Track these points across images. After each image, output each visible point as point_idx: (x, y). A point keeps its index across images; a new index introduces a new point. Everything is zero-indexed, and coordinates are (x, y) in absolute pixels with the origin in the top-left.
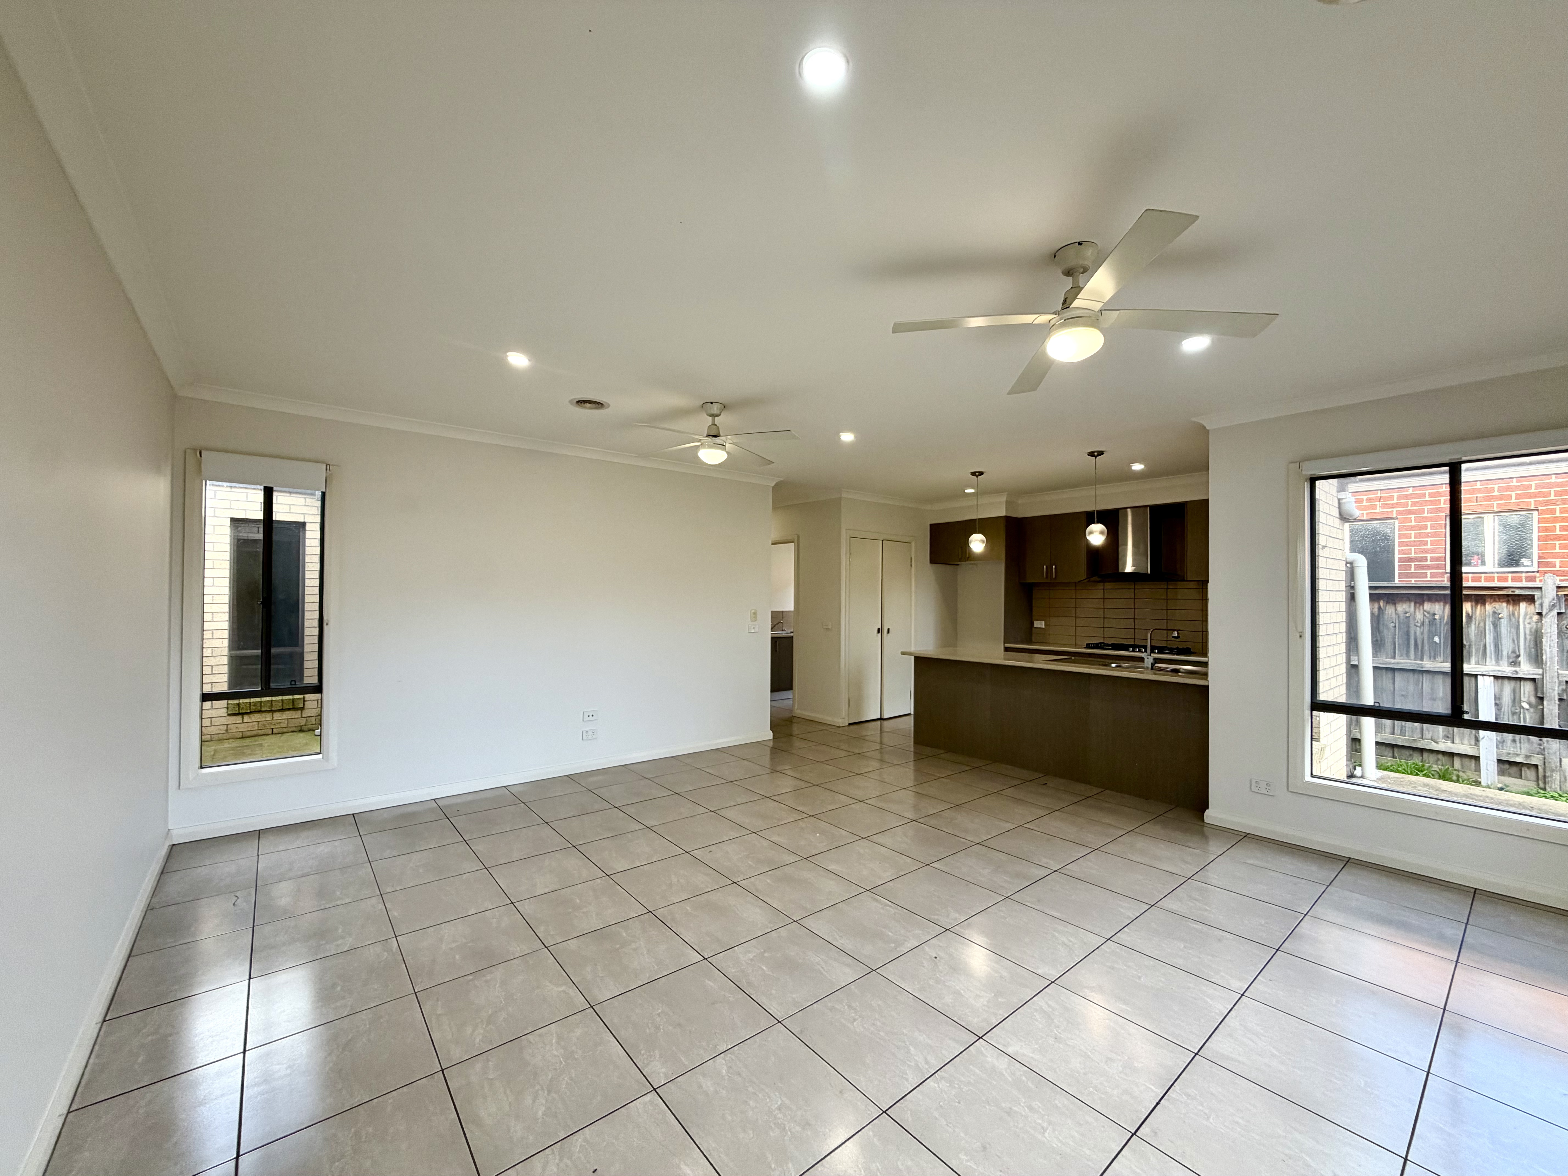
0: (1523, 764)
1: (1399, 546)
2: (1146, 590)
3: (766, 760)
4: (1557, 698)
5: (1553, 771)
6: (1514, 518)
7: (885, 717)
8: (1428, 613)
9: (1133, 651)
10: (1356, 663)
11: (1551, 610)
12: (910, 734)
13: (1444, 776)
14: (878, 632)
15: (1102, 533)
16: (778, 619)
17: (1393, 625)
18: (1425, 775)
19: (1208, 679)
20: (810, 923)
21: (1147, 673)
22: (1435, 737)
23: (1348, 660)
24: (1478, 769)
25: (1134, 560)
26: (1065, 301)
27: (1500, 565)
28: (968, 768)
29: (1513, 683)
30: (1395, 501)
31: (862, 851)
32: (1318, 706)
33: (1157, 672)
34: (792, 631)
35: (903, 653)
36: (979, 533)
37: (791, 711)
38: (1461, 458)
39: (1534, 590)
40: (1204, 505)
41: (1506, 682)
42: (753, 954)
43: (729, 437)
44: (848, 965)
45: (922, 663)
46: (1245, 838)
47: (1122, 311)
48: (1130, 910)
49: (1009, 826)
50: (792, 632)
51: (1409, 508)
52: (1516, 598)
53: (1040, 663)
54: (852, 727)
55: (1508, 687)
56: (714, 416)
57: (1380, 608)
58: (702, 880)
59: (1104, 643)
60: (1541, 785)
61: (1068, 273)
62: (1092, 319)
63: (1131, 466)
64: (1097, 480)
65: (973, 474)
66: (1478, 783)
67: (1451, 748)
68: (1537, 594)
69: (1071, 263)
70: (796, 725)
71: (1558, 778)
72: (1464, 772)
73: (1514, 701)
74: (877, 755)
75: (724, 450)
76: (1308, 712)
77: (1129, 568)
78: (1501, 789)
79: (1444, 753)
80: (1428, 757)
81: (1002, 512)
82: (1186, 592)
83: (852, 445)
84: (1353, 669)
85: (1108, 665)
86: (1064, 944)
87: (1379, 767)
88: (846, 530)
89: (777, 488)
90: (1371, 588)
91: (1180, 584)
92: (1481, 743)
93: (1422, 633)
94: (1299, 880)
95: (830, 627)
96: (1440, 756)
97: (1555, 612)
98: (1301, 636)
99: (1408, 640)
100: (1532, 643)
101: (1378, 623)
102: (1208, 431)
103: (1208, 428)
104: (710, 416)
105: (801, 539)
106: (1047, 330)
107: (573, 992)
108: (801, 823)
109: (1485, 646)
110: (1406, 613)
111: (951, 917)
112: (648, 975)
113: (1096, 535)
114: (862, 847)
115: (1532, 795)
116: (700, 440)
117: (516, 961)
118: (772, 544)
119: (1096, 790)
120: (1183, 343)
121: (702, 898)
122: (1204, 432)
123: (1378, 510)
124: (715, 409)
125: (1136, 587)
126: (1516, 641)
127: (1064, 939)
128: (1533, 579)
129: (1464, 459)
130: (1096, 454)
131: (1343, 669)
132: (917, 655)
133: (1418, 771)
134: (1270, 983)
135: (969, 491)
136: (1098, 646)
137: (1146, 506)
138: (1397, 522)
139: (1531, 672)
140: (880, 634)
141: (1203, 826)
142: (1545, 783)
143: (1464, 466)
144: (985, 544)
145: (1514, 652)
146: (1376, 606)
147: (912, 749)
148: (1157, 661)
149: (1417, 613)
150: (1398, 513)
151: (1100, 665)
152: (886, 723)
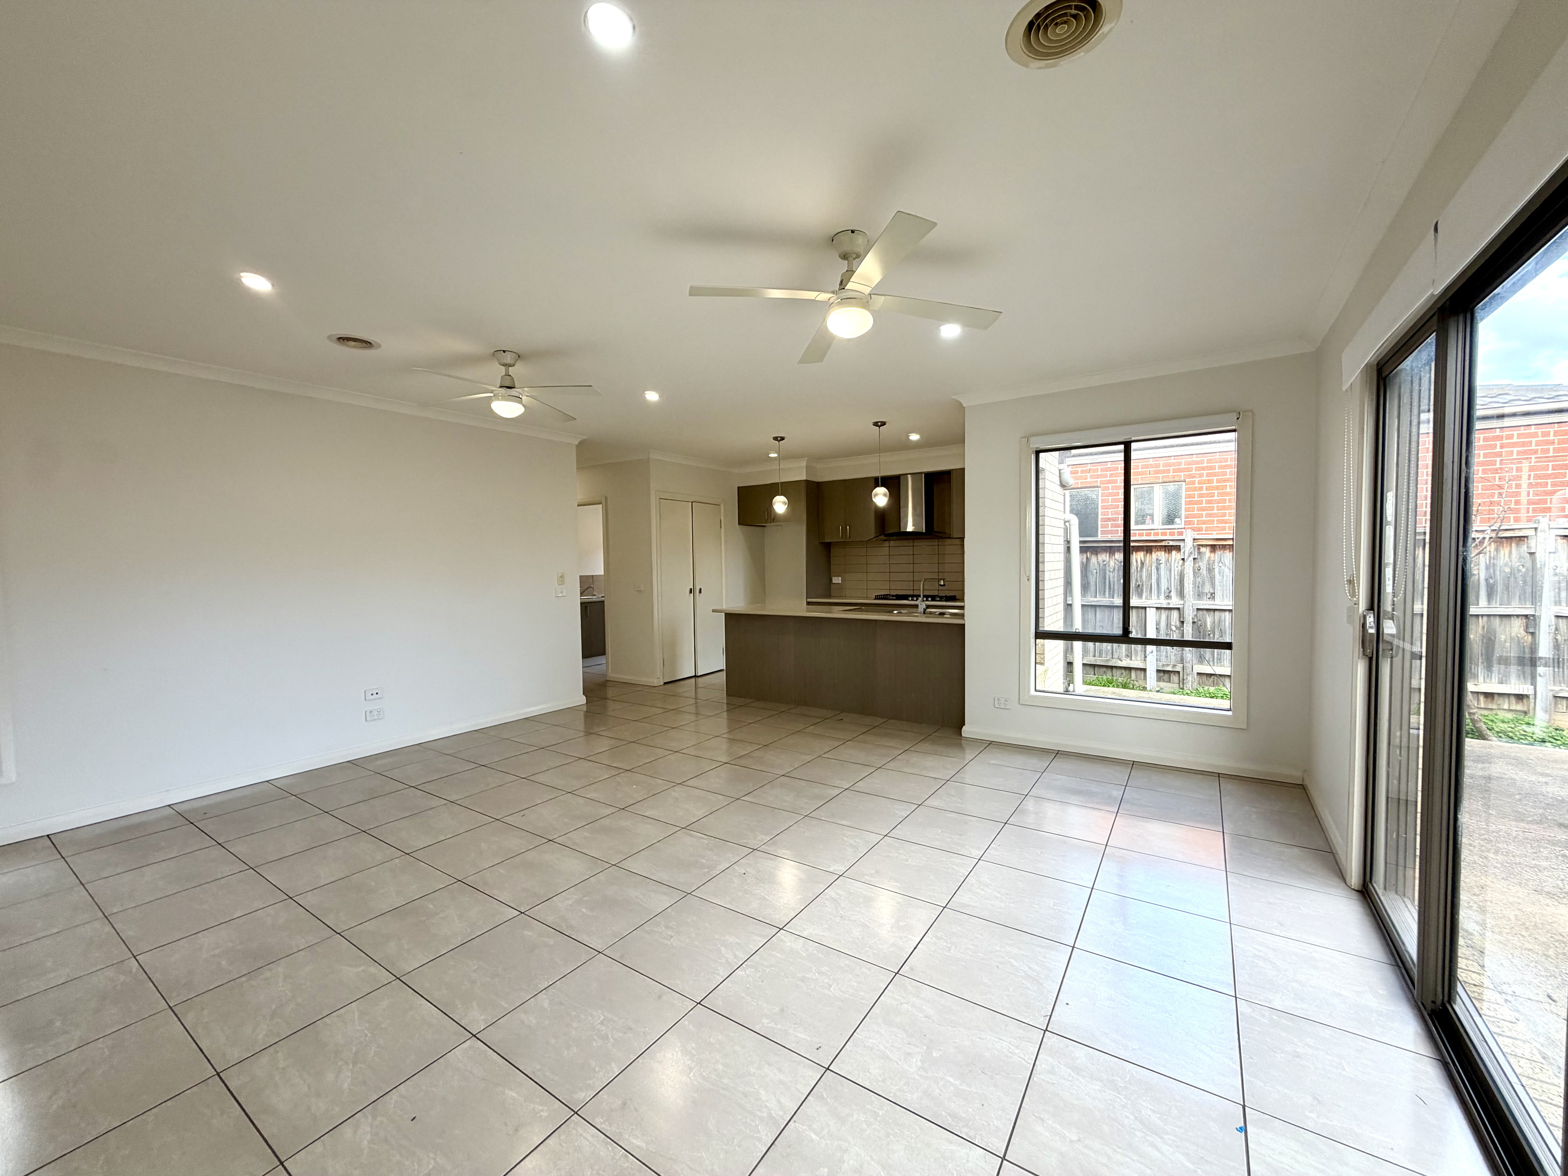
0: (1172, 671)
1: (1102, 509)
2: (924, 547)
3: (580, 724)
4: (1191, 621)
5: (1188, 675)
6: (1171, 487)
7: (699, 675)
8: (1118, 561)
9: (912, 600)
10: (1070, 603)
11: (1189, 556)
12: (723, 688)
13: (1125, 686)
14: (691, 592)
15: (885, 495)
16: (587, 584)
17: (1095, 571)
18: (1113, 686)
19: (965, 619)
20: (628, 864)
21: (921, 617)
22: (1120, 657)
23: (1065, 600)
24: (1145, 678)
25: (914, 520)
26: (841, 282)
27: (1163, 524)
28: (776, 713)
29: (1167, 612)
30: (1099, 473)
31: (677, 795)
32: (1041, 635)
33: (928, 615)
34: (603, 595)
35: (714, 611)
36: (781, 495)
37: (605, 675)
38: (1131, 438)
39: (1179, 542)
40: (963, 470)
41: (1163, 611)
42: (573, 900)
43: (526, 389)
44: (664, 894)
45: (732, 619)
46: (991, 744)
47: (887, 296)
48: (902, 811)
49: (809, 758)
50: (603, 597)
51: (1108, 478)
52: (1170, 548)
53: (837, 613)
54: (667, 686)
55: (1164, 614)
56: (507, 365)
57: (1087, 558)
58: (515, 842)
59: (889, 595)
60: (1181, 686)
61: (845, 257)
62: (864, 301)
63: (909, 436)
64: (880, 449)
65: (775, 439)
66: (1145, 689)
67: (1130, 664)
68: (1182, 544)
69: (846, 248)
70: (610, 688)
71: (1191, 680)
72: (1137, 681)
73: (1167, 625)
74: (692, 709)
75: (521, 403)
76: (1033, 640)
77: (910, 528)
78: (1158, 691)
79: (1125, 668)
80: (1116, 672)
81: (804, 478)
82: (949, 547)
83: (656, 405)
84: (1068, 607)
85: (891, 612)
86: (851, 845)
87: (1085, 682)
88: (656, 491)
89: (582, 446)
90: (1081, 542)
91: (948, 541)
92: (1147, 658)
93: (1114, 577)
94: (1023, 771)
95: (642, 589)
96: (1123, 671)
97: (1191, 558)
98: (1028, 580)
99: (1105, 583)
100: (1179, 581)
101: (1086, 571)
102: (964, 408)
103: (964, 406)
104: (503, 365)
105: (609, 500)
106: (827, 306)
107: (374, 969)
108: (617, 778)
109: (1151, 585)
110: (1104, 561)
111: (759, 839)
112: (460, 939)
113: (881, 498)
114: (678, 792)
115: (1175, 694)
116: (493, 390)
117: (300, 953)
118: (578, 506)
119: (881, 720)
120: (941, 328)
121: (517, 859)
122: (961, 408)
123: (1089, 480)
124: (508, 358)
125: (915, 544)
126: (1169, 581)
127: (852, 842)
128: (1181, 534)
129: (1133, 439)
130: (879, 424)
131: (1061, 607)
132: (727, 612)
133: (1109, 683)
134: (998, 847)
135: (773, 455)
136: (885, 597)
137: (921, 473)
138: (1100, 489)
139: (1177, 603)
140: (692, 594)
141: (961, 739)
142: (1183, 684)
143: (1133, 444)
144: (787, 506)
145: (1168, 589)
146: (1085, 556)
147: (725, 701)
148: (928, 607)
149: (1111, 561)
150: (1102, 482)
151: (884, 612)
152: (700, 679)
